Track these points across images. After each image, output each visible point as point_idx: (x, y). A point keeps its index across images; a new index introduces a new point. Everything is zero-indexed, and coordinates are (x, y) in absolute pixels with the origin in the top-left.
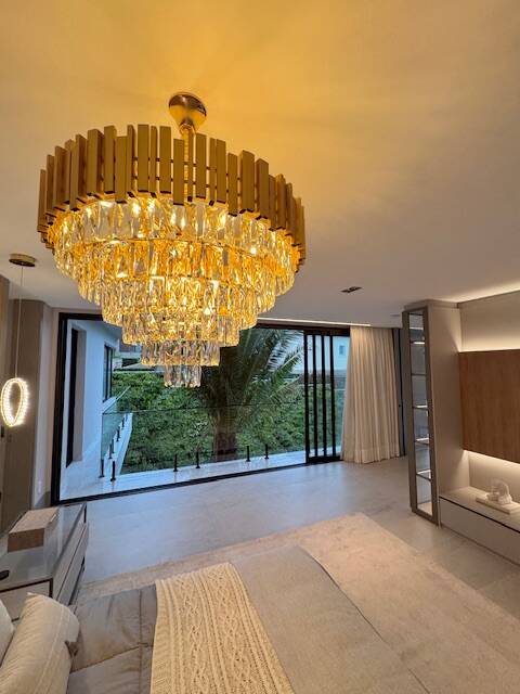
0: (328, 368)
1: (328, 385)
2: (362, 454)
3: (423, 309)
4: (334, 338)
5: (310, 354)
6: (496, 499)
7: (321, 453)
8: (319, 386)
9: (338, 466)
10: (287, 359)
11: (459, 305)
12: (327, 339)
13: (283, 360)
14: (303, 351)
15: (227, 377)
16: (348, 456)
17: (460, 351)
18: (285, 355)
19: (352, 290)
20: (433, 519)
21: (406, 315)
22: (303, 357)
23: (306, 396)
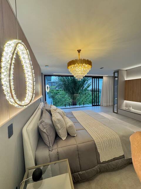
0: (97, 87)
1: (97, 93)
2: (105, 104)
3: (118, 72)
4: (99, 79)
5: (93, 83)
6: (129, 108)
7: (95, 104)
8: (95, 93)
9: (99, 106)
10: (88, 85)
11: (126, 70)
12: (97, 79)
13: (87, 85)
14: (92, 83)
15: (75, 88)
16: (101, 105)
17: (126, 80)
18: (88, 84)
19: (102, 68)
20: (117, 113)
21: (114, 73)
22: (92, 84)
23: (92, 95)
